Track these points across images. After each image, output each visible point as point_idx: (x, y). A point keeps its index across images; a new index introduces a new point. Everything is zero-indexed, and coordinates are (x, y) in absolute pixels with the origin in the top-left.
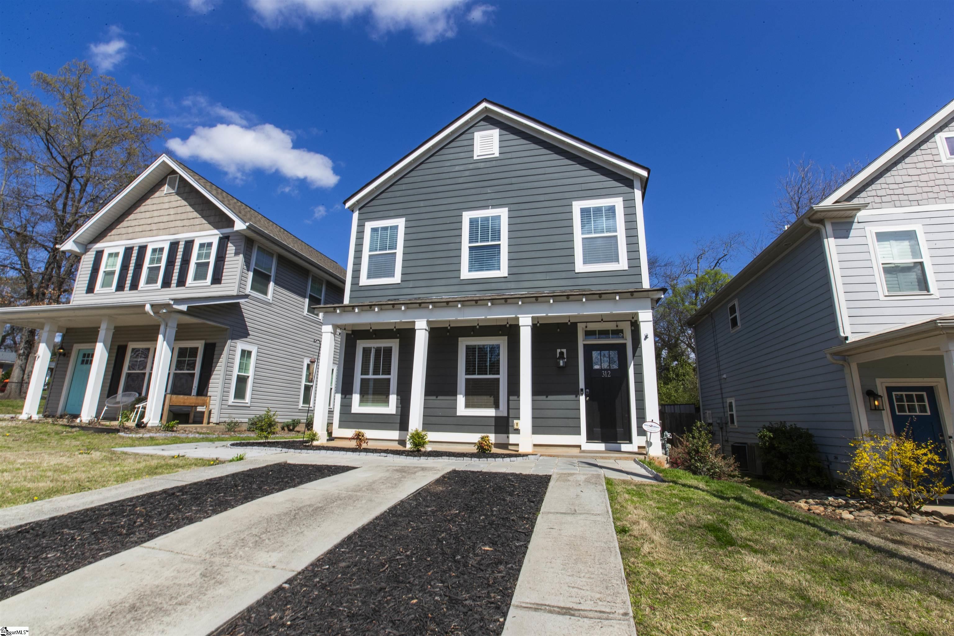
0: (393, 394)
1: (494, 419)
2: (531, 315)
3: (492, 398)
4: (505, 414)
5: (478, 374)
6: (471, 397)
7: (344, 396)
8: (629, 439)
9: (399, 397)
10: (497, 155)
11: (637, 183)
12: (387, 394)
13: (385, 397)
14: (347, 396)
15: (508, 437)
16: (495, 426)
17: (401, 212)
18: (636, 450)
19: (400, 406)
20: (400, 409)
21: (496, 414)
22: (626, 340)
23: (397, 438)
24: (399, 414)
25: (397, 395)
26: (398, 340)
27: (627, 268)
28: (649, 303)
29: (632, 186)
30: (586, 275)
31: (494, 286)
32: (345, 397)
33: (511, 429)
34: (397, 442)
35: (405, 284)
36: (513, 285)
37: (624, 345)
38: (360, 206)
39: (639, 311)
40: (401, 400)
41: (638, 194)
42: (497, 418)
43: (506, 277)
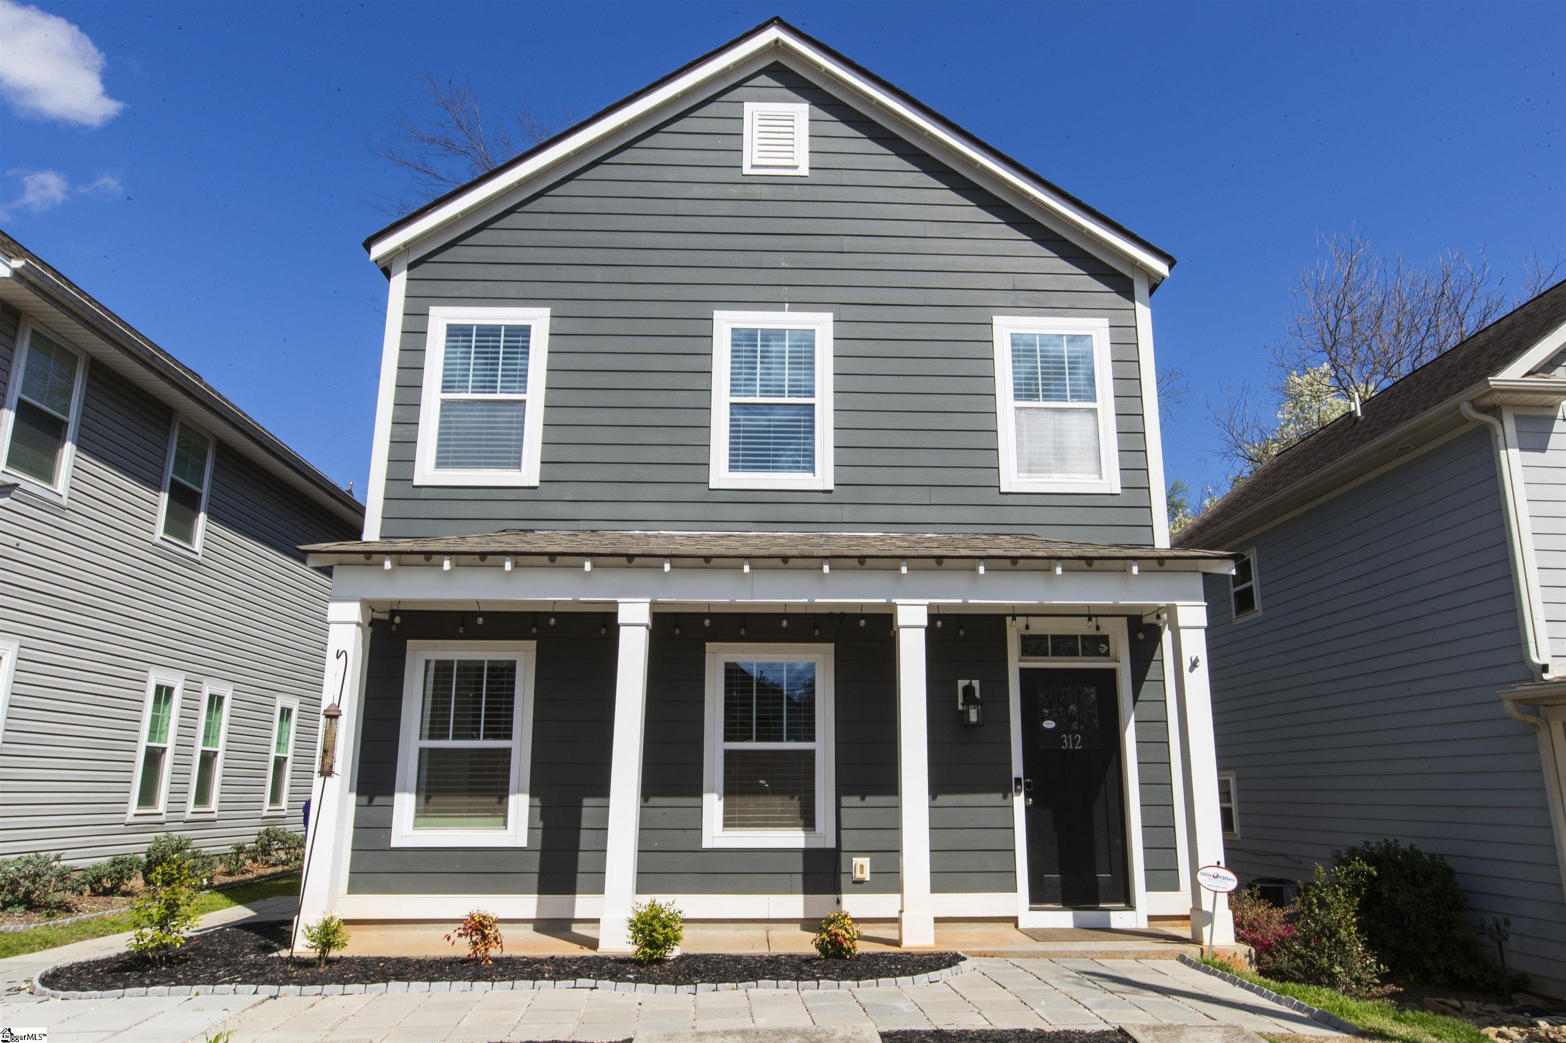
0: (519, 791)
1: (800, 855)
2: (927, 602)
3: (796, 802)
4: (832, 844)
5: (759, 739)
6: (737, 800)
7: (365, 800)
8: (1126, 900)
9: (537, 802)
10: (804, 170)
11: (1141, 289)
12: (501, 793)
13: (495, 800)
14: (378, 800)
15: (838, 902)
16: (805, 874)
17: (541, 290)
18: (1143, 924)
19: (540, 825)
20: (540, 832)
21: (806, 843)
22: (1116, 660)
23: (533, 915)
24: (538, 846)
25: (532, 794)
26: (533, 644)
27: (1118, 490)
28: (1198, 583)
29: (1129, 295)
30: (1024, 500)
31: (797, 512)
32: (370, 801)
33: (845, 880)
34: (531, 926)
35: (554, 491)
36: (846, 513)
37: (1111, 674)
38: (412, 259)
39: (1177, 603)
40: (543, 807)
41: (1143, 314)
42: (808, 853)
43: (830, 492)
